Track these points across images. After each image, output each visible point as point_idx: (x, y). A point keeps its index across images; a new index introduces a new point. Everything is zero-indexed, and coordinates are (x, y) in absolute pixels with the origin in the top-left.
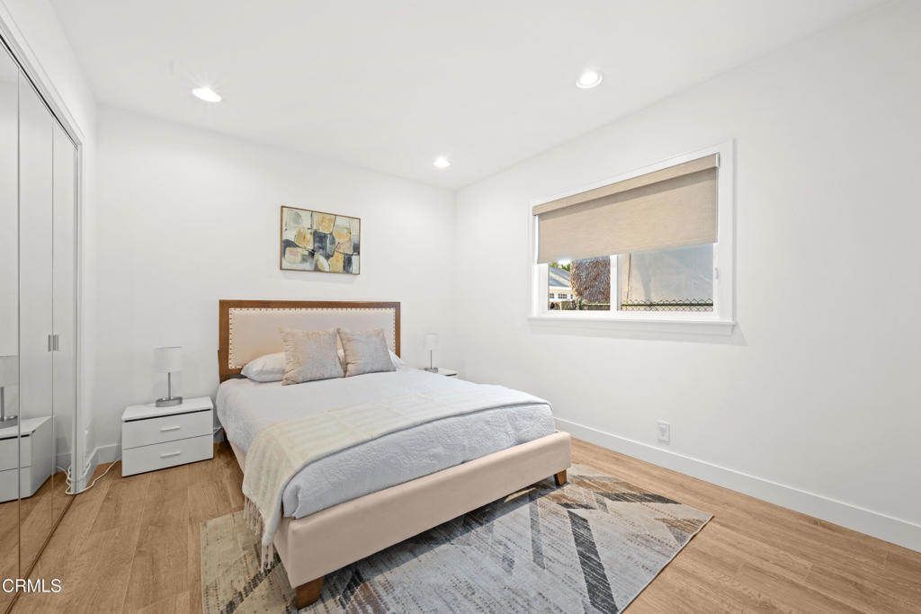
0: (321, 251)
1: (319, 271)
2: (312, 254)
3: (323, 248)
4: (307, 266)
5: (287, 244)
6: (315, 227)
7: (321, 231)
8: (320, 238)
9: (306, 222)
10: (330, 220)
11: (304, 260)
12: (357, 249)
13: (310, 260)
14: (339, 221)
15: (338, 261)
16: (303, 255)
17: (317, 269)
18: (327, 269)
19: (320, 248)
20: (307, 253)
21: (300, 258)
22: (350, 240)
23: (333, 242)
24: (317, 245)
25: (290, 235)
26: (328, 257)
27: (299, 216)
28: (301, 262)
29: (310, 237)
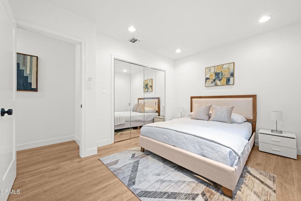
0: (218, 79)
1: (217, 85)
2: (214, 80)
3: (218, 78)
4: (213, 84)
5: (207, 79)
6: (215, 71)
7: (218, 72)
8: (217, 74)
9: (213, 70)
10: (221, 67)
11: (212, 83)
12: (232, 75)
13: (214, 82)
14: (225, 66)
15: (224, 81)
16: (212, 81)
17: (216, 85)
18: (220, 84)
19: (217, 78)
20: (213, 80)
21: (211, 82)
22: (229, 72)
23: (222, 75)
24: (216, 77)
25: (208, 76)
26: (220, 80)
27: (210, 69)
28: (211, 84)
29: (214, 75)
